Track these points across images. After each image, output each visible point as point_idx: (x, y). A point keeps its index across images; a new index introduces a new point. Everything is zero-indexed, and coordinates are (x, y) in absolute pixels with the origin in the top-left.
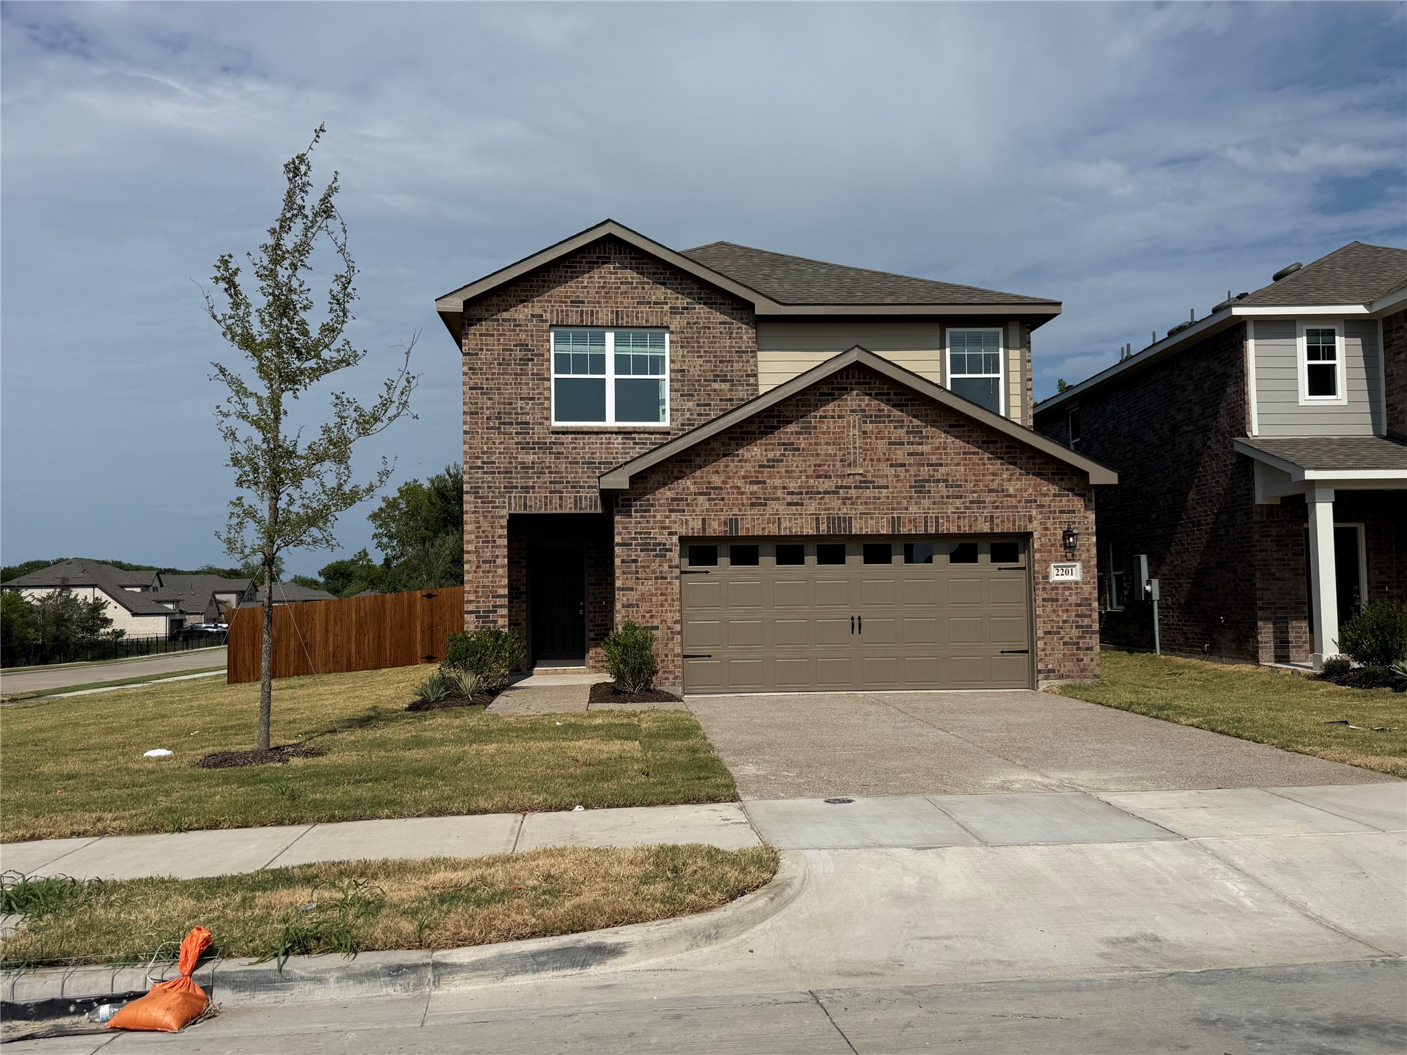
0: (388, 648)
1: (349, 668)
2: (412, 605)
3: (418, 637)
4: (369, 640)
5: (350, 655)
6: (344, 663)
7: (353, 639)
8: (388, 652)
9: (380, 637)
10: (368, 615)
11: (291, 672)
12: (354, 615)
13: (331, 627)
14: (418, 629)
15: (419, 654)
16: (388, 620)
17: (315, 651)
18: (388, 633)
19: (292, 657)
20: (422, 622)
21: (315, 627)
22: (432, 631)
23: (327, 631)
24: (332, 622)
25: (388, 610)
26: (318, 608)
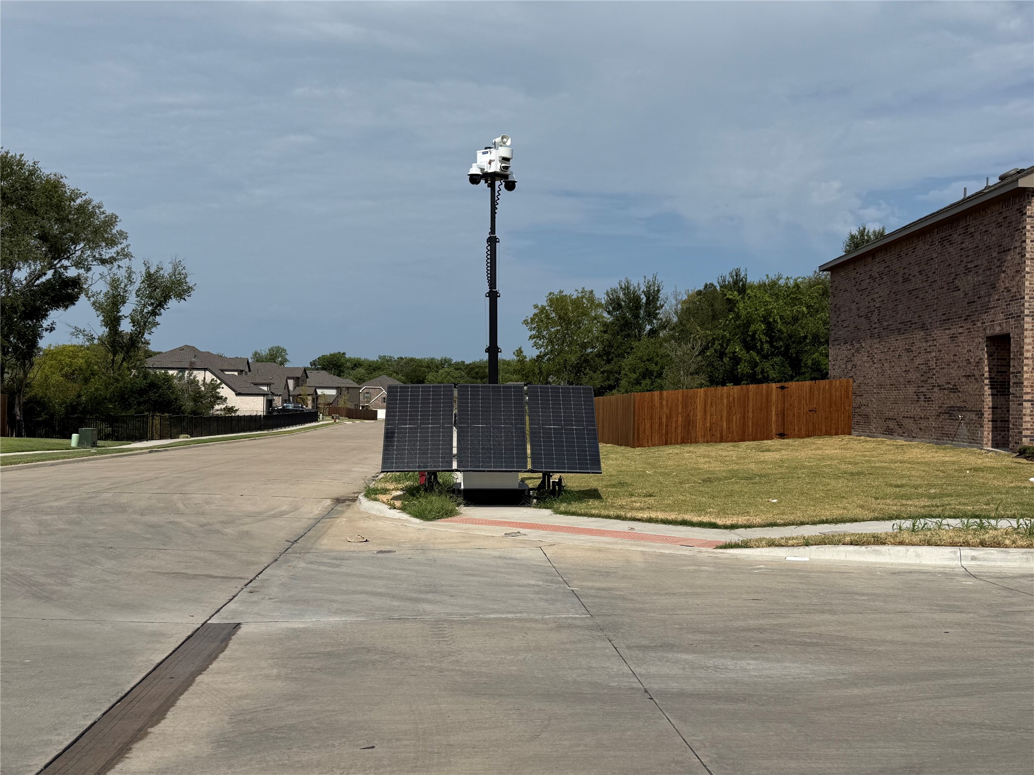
0: (750, 426)
1: (722, 440)
2: (769, 394)
3: (774, 419)
4: (736, 419)
5: (722, 430)
6: (716, 436)
7: (724, 419)
8: (750, 429)
9: (744, 416)
10: (736, 400)
11: (679, 440)
12: (725, 400)
13: (708, 409)
14: (774, 413)
15: (774, 431)
16: (751, 405)
17: (696, 426)
18: (750, 415)
19: (679, 430)
20: (777, 408)
21: (697, 408)
22: (784, 415)
23: (705, 412)
24: (709, 404)
25: (751, 397)
26: (699, 394)
